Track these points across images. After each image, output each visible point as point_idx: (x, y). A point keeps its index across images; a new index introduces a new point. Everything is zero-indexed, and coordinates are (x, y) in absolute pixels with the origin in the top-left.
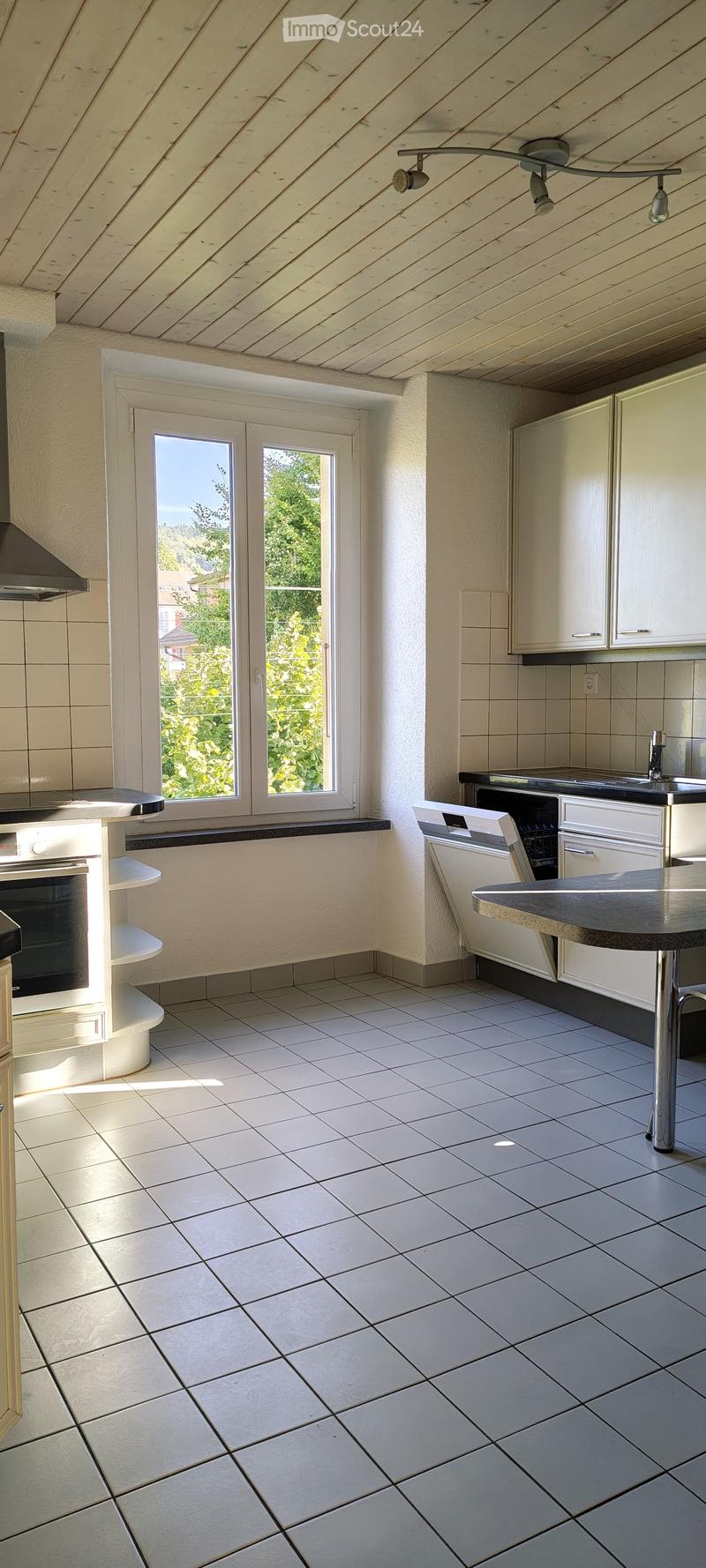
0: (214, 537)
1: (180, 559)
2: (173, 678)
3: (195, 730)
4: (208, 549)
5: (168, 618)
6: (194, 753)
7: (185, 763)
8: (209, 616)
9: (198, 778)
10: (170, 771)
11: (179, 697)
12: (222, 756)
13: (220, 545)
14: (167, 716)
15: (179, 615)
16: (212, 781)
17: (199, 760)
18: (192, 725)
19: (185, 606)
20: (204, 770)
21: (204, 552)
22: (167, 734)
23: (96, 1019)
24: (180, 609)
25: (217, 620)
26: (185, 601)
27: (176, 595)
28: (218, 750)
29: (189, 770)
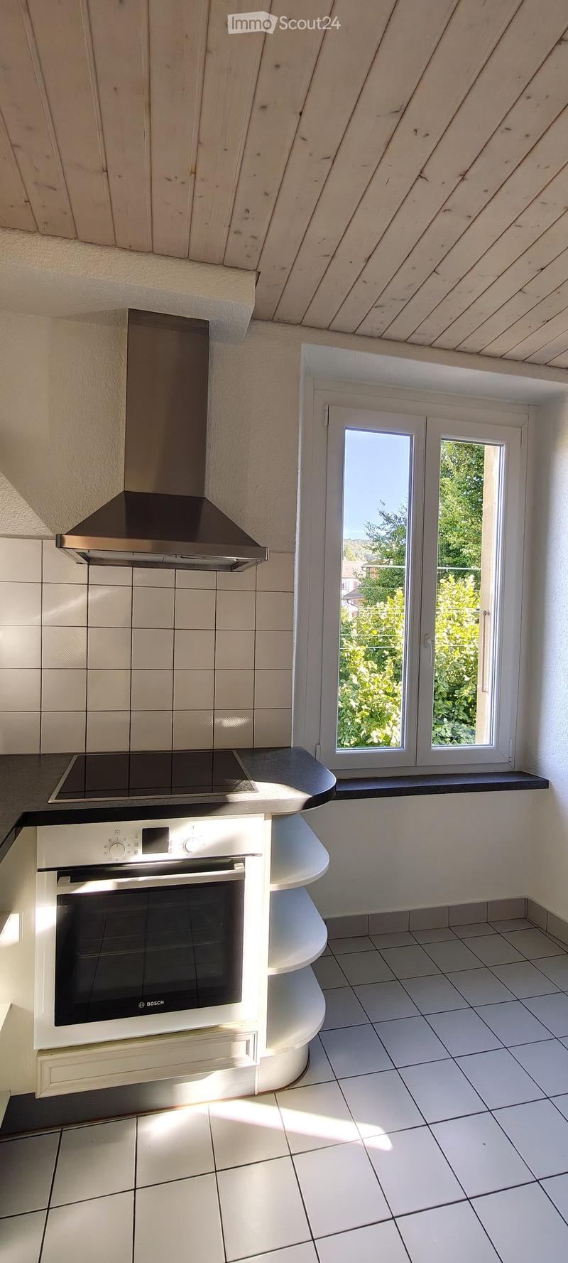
0: (377, 540)
1: (356, 555)
2: (350, 619)
3: (363, 654)
4: (373, 547)
5: (349, 584)
6: (362, 669)
7: (355, 674)
8: (373, 585)
9: (363, 685)
10: (345, 676)
11: (354, 633)
12: (379, 671)
13: (380, 545)
14: (347, 644)
15: (355, 583)
16: (372, 687)
17: (365, 674)
18: (361, 650)
19: (360, 580)
20: (367, 680)
21: (371, 549)
22: (346, 656)
23: (247, 1039)
24: (357, 580)
25: (377, 587)
26: (360, 577)
27: (355, 573)
28: (376, 667)
29: (359, 679)
